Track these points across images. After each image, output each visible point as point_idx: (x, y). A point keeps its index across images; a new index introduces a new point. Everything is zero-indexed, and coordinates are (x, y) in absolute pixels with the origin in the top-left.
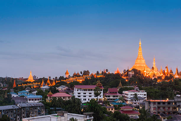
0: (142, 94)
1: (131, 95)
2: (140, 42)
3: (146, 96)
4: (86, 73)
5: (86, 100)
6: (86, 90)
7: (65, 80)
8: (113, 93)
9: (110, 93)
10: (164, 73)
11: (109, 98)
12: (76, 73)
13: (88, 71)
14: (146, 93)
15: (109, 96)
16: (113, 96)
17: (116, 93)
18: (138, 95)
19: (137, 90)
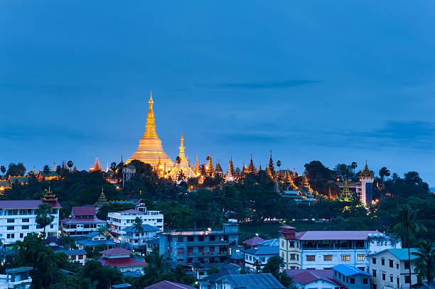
1: (128, 221)
2: (151, 99)
3: (161, 224)
4: (16, 169)
5: (13, 236)
6: (15, 212)
8: (85, 217)
9: (78, 217)
10: (203, 170)
11: (73, 230)
13: (21, 166)
15: (74, 226)
16: (83, 225)
17: (91, 217)
18: (144, 222)
19: (141, 210)
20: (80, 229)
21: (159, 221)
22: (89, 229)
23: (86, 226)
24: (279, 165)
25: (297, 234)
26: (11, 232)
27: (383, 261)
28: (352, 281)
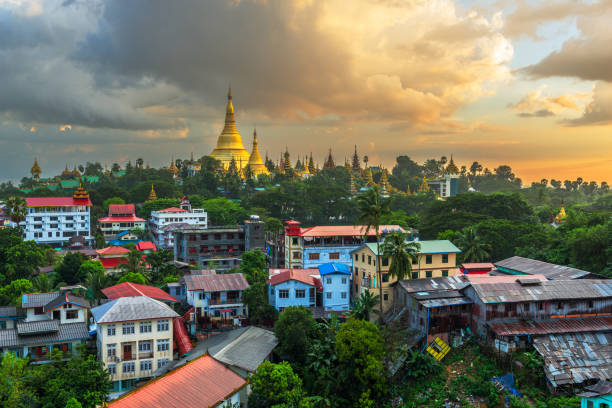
0: (195, 218)
1: (167, 219)
3: (205, 222)
4: (93, 169)
5: (41, 235)
6: (42, 209)
7: (27, 188)
8: (122, 216)
9: (115, 216)
11: (109, 229)
12: (71, 170)
13: (98, 166)
14: (205, 215)
15: (109, 225)
16: (119, 224)
17: (129, 216)
18: (184, 221)
19: (186, 209)
20: (116, 228)
21: (202, 219)
22: (126, 229)
23: (123, 225)
25: (302, 230)
26: (38, 230)
27: (363, 257)
28: (329, 281)
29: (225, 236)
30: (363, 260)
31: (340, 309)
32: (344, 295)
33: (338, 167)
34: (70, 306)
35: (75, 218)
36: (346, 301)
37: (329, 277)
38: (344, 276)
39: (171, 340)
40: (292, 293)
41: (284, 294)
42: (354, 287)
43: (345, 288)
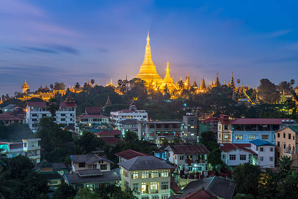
0: (140, 116)
1: (123, 116)
2: (148, 37)
3: (146, 119)
7: (20, 98)
8: (94, 114)
9: (89, 114)
10: (181, 84)
12: (44, 87)
13: (62, 84)
14: (146, 114)
15: (87, 120)
16: (92, 119)
17: (98, 114)
18: (134, 118)
19: (133, 110)
20: (91, 122)
21: (145, 117)
22: (97, 122)
23: (95, 120)
24: (239, 82)
27: (284, 135)
28: (262, 150)
29: (171, 126)
30: (284, 137)
31: (269, 167)
32: (271, 159)
33: (223, 86)
34: (102, 162)
35: (66, 115)
36: (273, 163)
37: (262, 147)
38: (272, 147)
39: (169, 183)
40: (238, 157)
41: (233, 157)
42: (277, 154)
43: (272, 154)
